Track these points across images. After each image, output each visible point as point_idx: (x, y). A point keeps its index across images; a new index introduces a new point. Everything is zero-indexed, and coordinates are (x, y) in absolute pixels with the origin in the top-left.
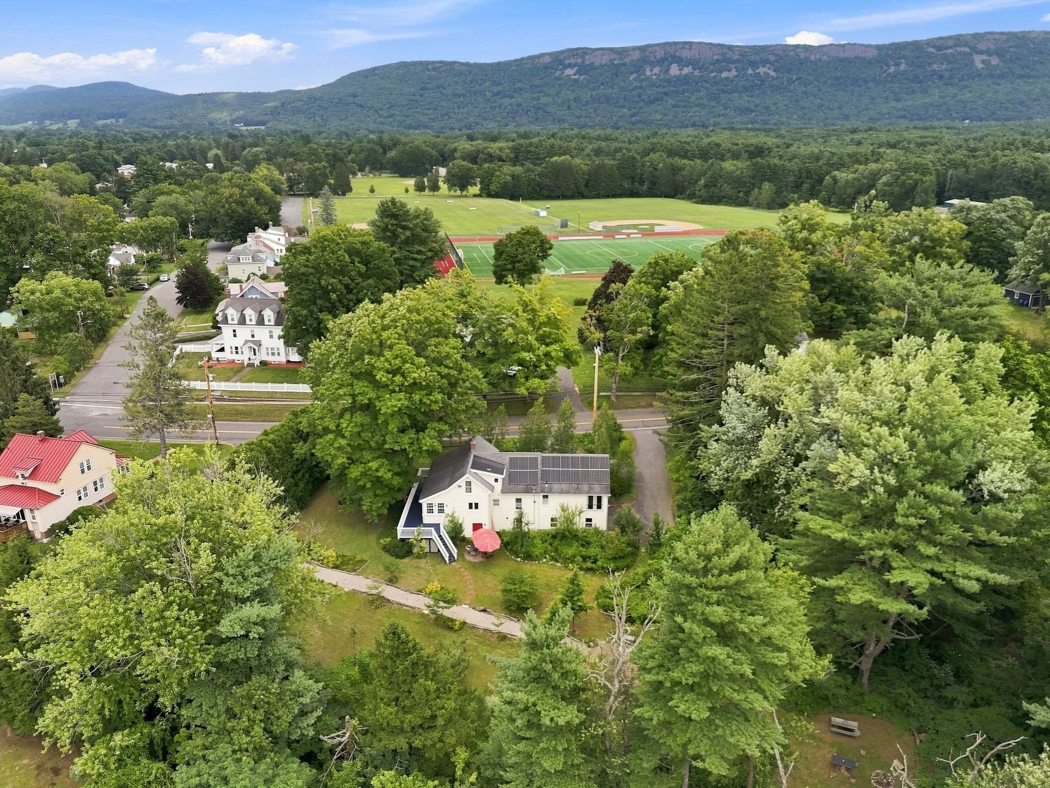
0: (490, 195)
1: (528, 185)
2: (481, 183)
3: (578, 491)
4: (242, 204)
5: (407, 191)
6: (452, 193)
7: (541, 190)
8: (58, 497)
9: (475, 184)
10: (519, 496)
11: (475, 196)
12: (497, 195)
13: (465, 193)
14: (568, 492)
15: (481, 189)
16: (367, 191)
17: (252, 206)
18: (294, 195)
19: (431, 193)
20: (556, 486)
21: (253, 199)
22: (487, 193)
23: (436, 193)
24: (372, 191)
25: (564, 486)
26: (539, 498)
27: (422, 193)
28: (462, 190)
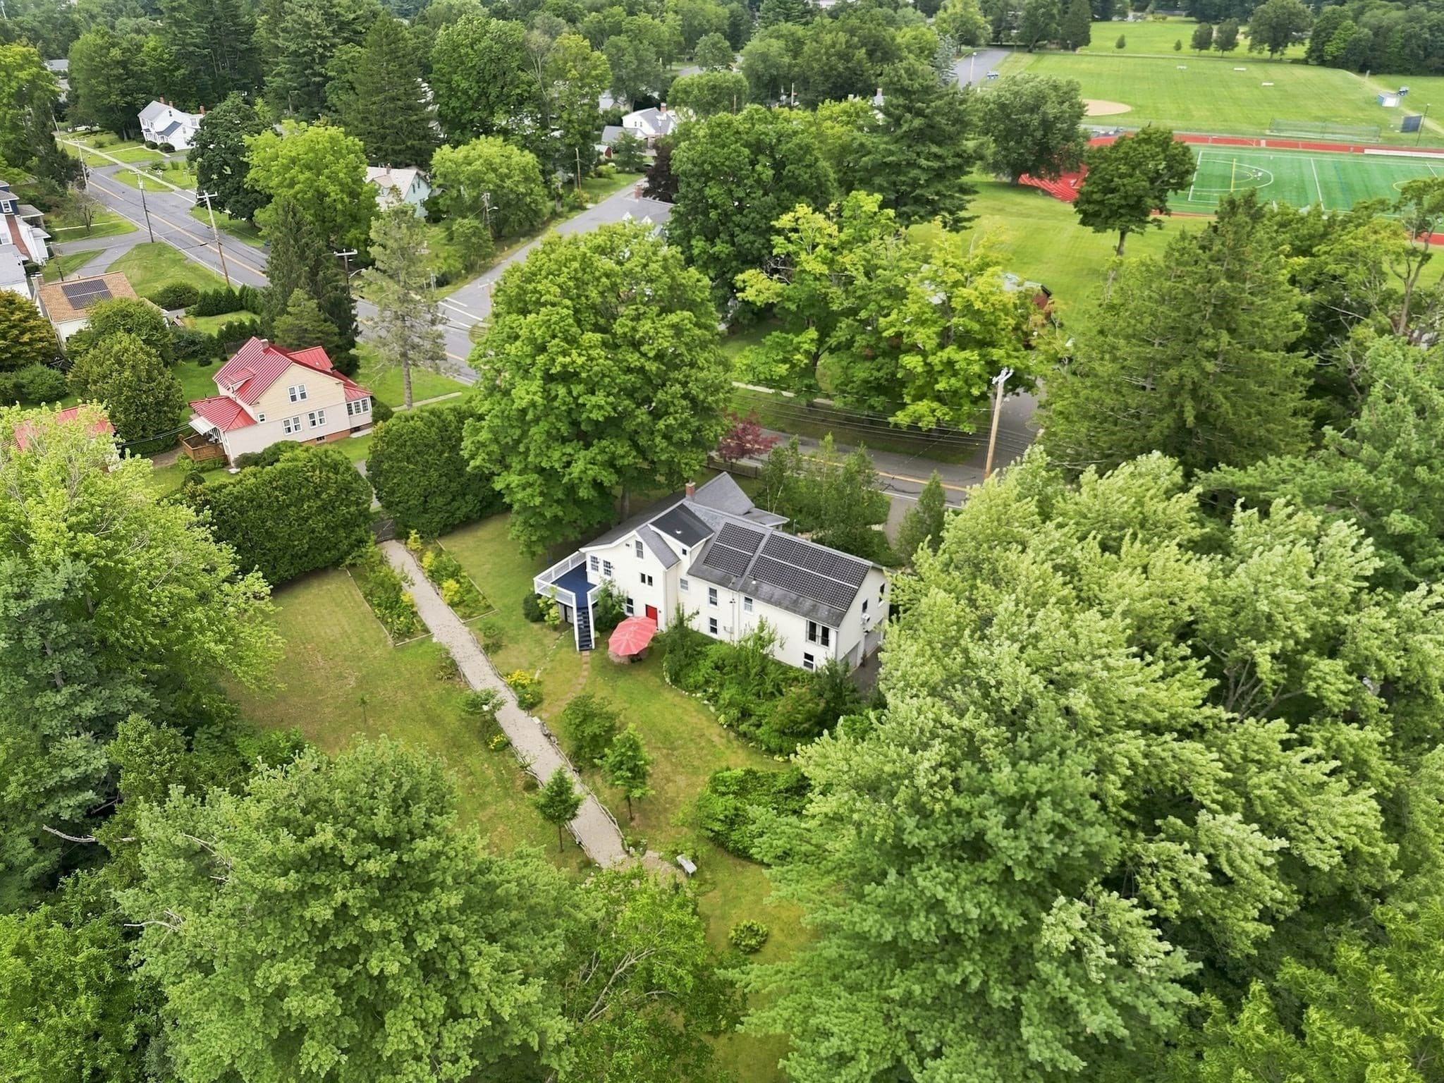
0: (1322, 62)
1: (1404, 46)
2: (1312, 40)
3: (793, 607)
4: (845, 57)
5: (1178, 47)
6: (1255, 54)
7: (1427, 56)
8: (254, 422)
9: (1300, 41)
10: (714, 586)
11: (1295, 61)
12: (1336, 63)
13: (1277, 56)
14: (778, 604)
15: (1311, 52)
16: (1113, 44)
17: (859, 62)
18: (1002, 46)
19: (1220, 53)
20: (766, 588)
21: (863, 50)
22: (1318, 58)
23: (1226, 53)
24: (1121, 45)
25: (778, 592)
26: (740, 598)
27: (1204, 52)
28: (1273, 50)
